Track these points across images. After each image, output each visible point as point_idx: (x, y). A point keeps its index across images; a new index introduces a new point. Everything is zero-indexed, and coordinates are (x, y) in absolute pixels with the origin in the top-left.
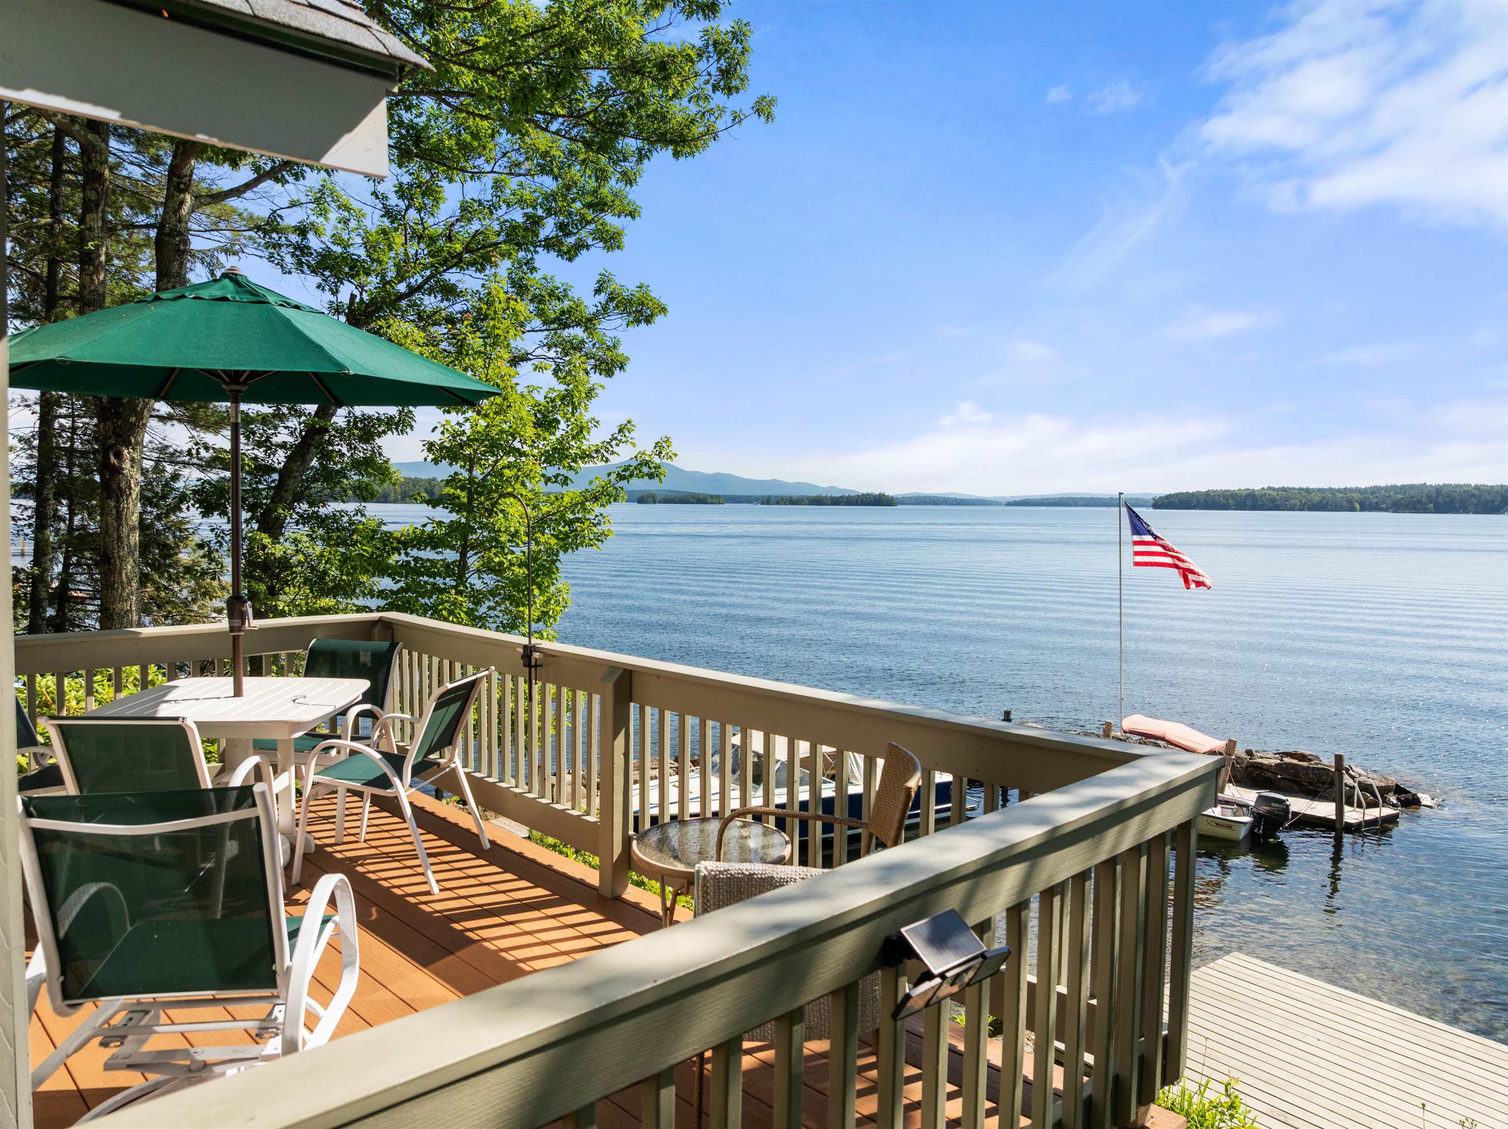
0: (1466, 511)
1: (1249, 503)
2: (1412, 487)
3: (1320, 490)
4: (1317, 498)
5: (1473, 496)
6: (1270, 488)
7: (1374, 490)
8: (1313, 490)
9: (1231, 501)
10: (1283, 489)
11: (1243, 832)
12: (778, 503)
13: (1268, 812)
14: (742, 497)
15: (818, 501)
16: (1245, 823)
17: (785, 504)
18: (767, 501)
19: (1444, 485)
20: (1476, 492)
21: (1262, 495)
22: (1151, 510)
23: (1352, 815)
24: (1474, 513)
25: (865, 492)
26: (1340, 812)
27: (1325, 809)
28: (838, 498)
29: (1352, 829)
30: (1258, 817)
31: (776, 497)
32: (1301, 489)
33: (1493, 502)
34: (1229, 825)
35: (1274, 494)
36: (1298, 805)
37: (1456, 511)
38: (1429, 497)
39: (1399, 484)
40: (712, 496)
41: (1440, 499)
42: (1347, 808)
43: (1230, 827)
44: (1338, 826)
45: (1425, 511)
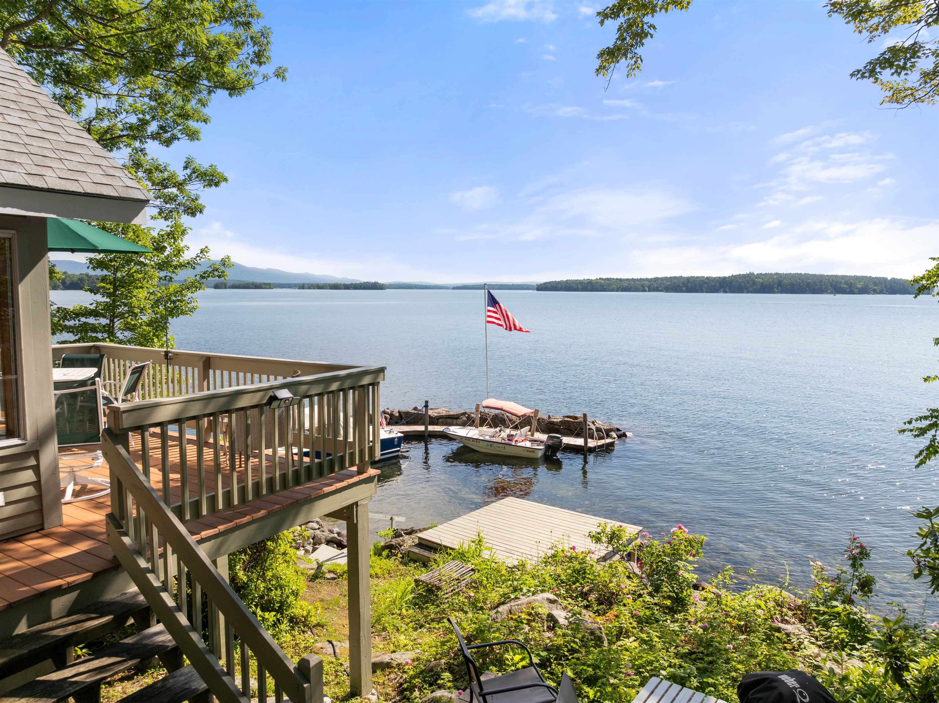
0: (702, 292)
1: (589, 288)
2: (675, 278)
3: (627, 280)
4: (626, 284)
5: (706, 283)
6: (600, 279)
7: (656, 279)
8: (624, 280)
9: (579, 286)
10: (608, 279)
11: (540, 454)
12: (309, 288)
13: (553, 444)
14: (286, 284)
15: (335, 287)
16: (541, 449)
17: (314, 288)
18: (302, 287)
19: (692, 277)
20: (707, 281)
21: (596, 283)
22: (535, 292)
23: (592, 443)
24: (706, 292)
25: (366, 281)
26: (586, 442)
27: (580, 442)
28: (349, 285)
29: (591, 450)
30: (548, 447)
31: (308, 284)
32: (617, 279)
33: (715, 286)
34: (533, 450)
35: (603, 282)
36: (567, 440)
37: (696, 291)
38: (683, 284)
39: (668, 276)
40: (265, 284)
41: (689, 285)
42: (589, 440)
43: (533, 452)
44: (585, 449)
45: (681, 291)
